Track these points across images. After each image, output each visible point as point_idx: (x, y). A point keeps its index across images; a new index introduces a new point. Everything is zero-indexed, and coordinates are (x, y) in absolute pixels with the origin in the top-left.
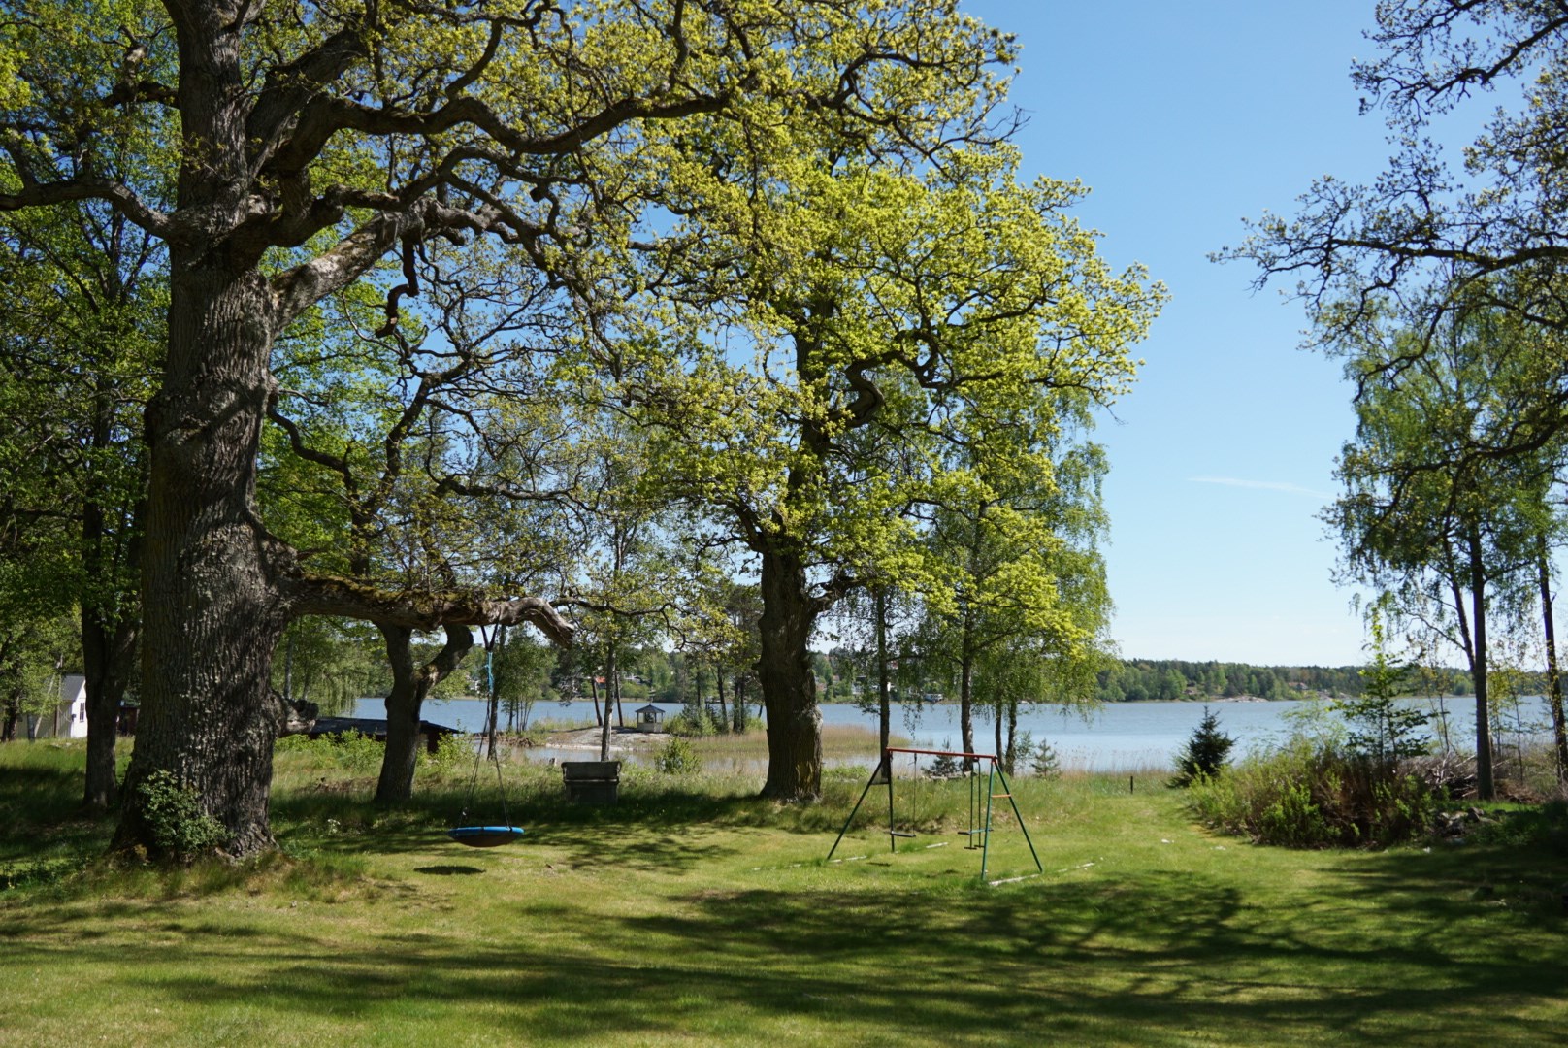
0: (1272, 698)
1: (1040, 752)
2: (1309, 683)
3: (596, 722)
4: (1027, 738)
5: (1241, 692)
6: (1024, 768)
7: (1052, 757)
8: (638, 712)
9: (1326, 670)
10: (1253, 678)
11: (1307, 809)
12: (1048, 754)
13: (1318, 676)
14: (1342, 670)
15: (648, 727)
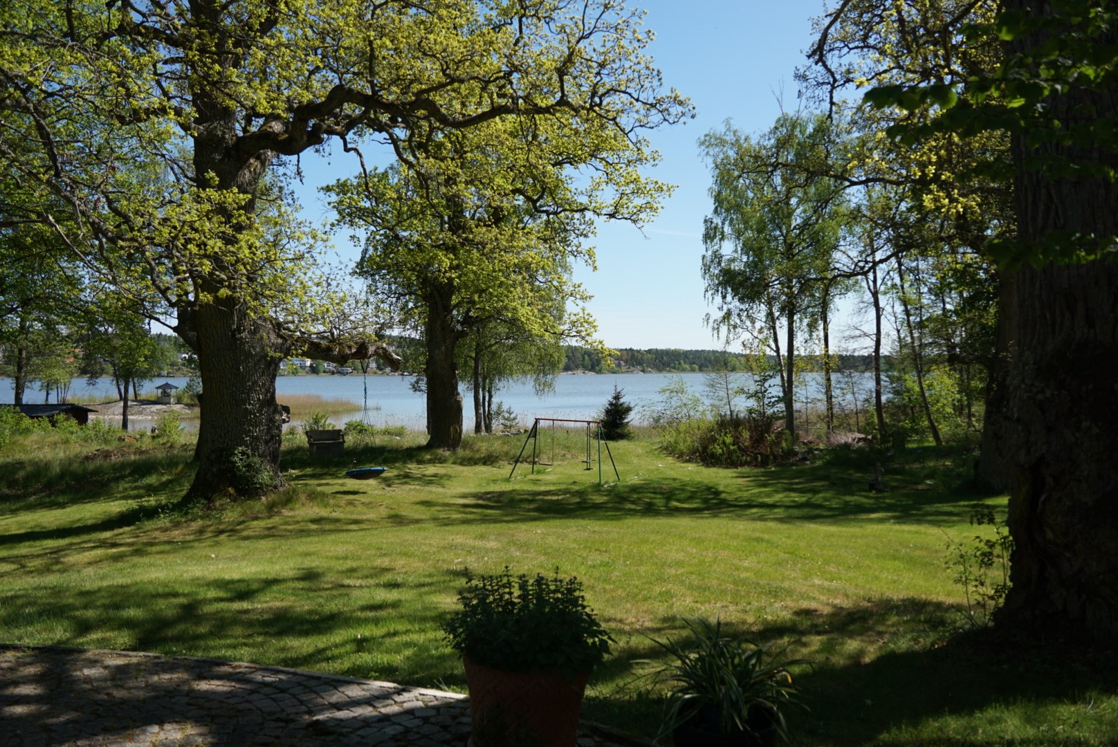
0: (599, 372)
1: (507, 415)
2: (626, 362)
3: (118, 397)
4: (500, 406)
5: (577, 367)
6: (496, 425)
7: (514, 419)
8: (157, 388)
9: (638, 351)
10: (586, 356)
11: (732, 448)
12: (512, 416)
13: (633, 356)
14: (649, 351)
15: (166, 400)
